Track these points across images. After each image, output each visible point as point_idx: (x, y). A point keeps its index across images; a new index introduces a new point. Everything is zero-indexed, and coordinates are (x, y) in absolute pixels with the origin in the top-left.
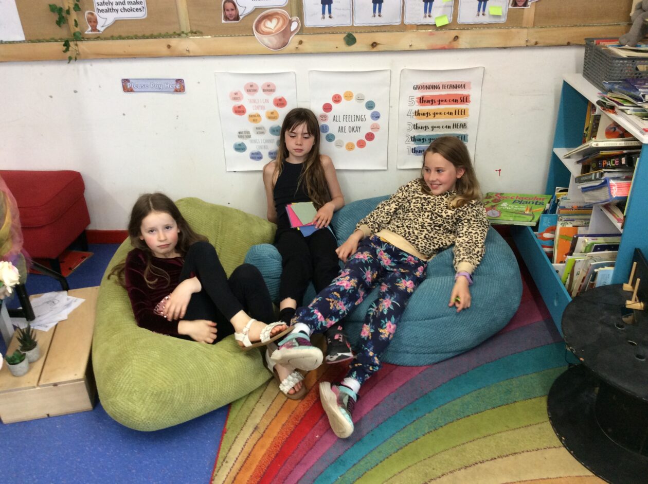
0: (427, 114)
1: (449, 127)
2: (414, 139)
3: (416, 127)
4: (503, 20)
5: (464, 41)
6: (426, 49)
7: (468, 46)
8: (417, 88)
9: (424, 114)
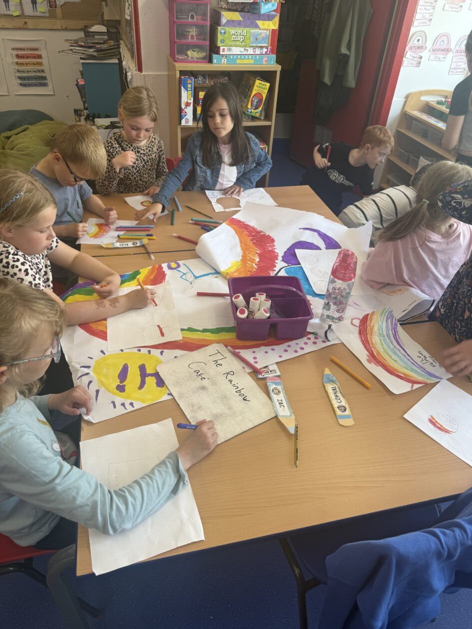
0: (22, 64)
1: (36, 72)
2: (20, 78)
3: (19, 71)
4: (47, 15)
5: (30, 26)
6: (11, 27)
7: (32, 28)
8: (13, 49)
9: (21, 64)
